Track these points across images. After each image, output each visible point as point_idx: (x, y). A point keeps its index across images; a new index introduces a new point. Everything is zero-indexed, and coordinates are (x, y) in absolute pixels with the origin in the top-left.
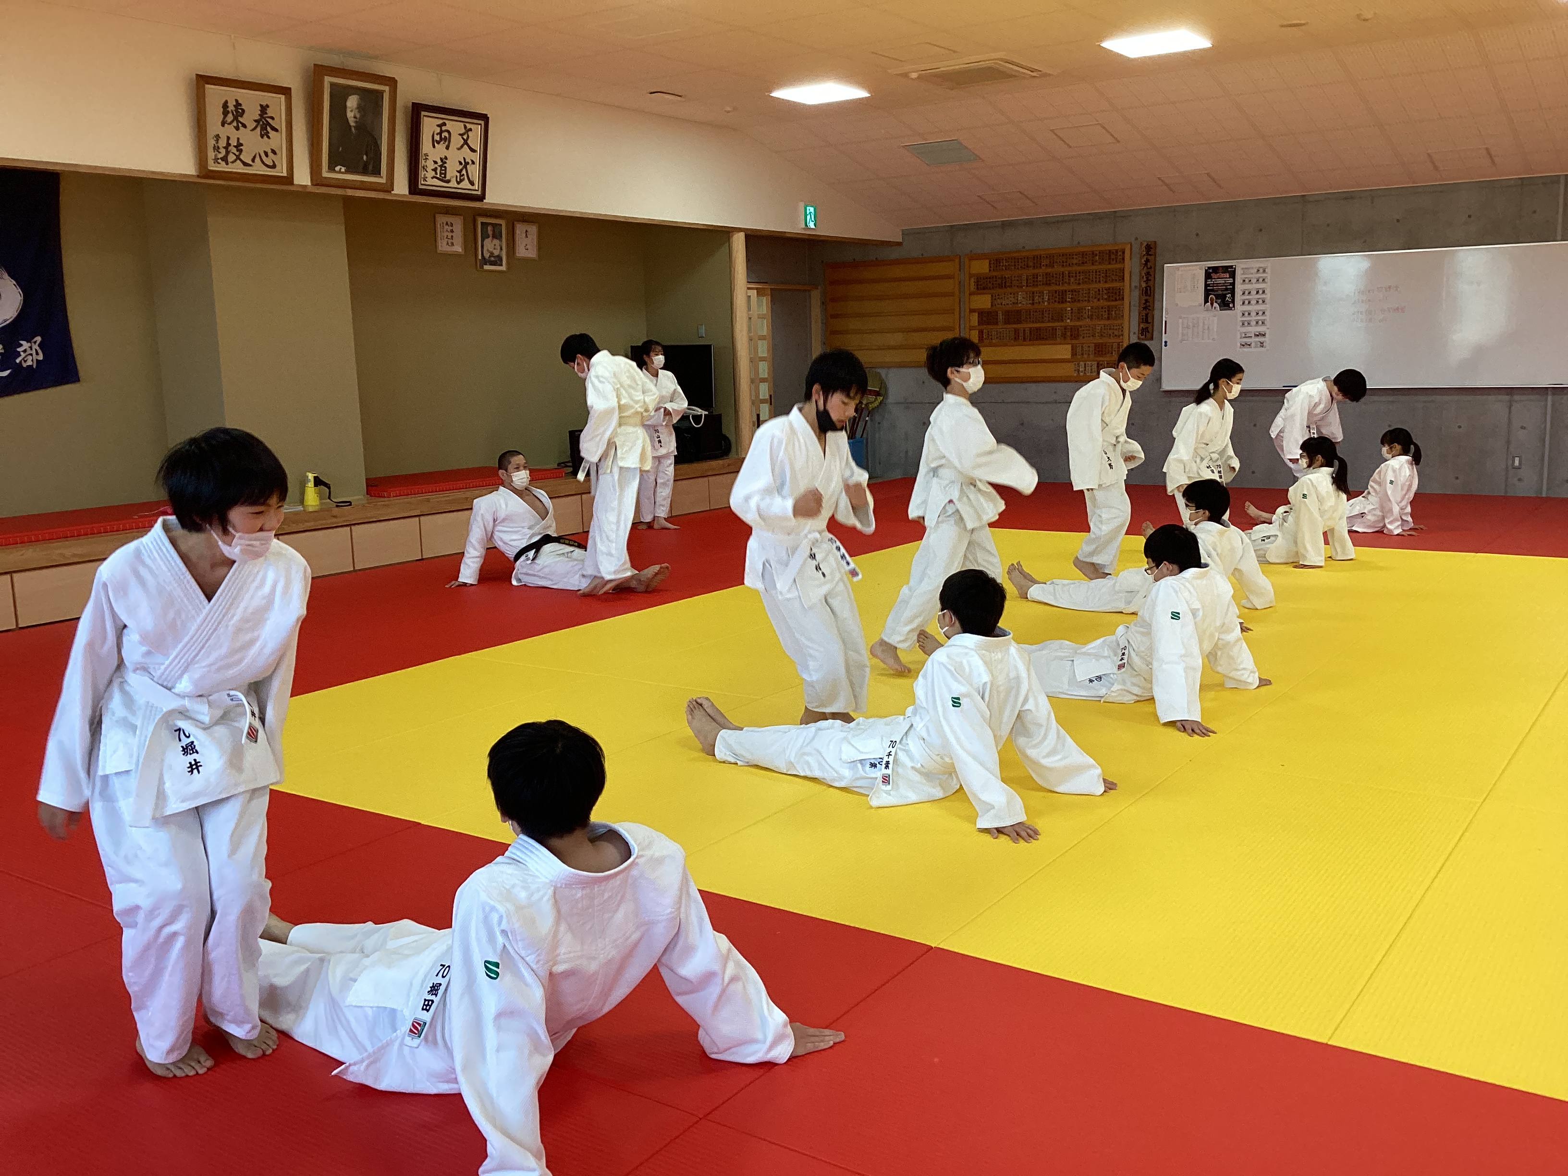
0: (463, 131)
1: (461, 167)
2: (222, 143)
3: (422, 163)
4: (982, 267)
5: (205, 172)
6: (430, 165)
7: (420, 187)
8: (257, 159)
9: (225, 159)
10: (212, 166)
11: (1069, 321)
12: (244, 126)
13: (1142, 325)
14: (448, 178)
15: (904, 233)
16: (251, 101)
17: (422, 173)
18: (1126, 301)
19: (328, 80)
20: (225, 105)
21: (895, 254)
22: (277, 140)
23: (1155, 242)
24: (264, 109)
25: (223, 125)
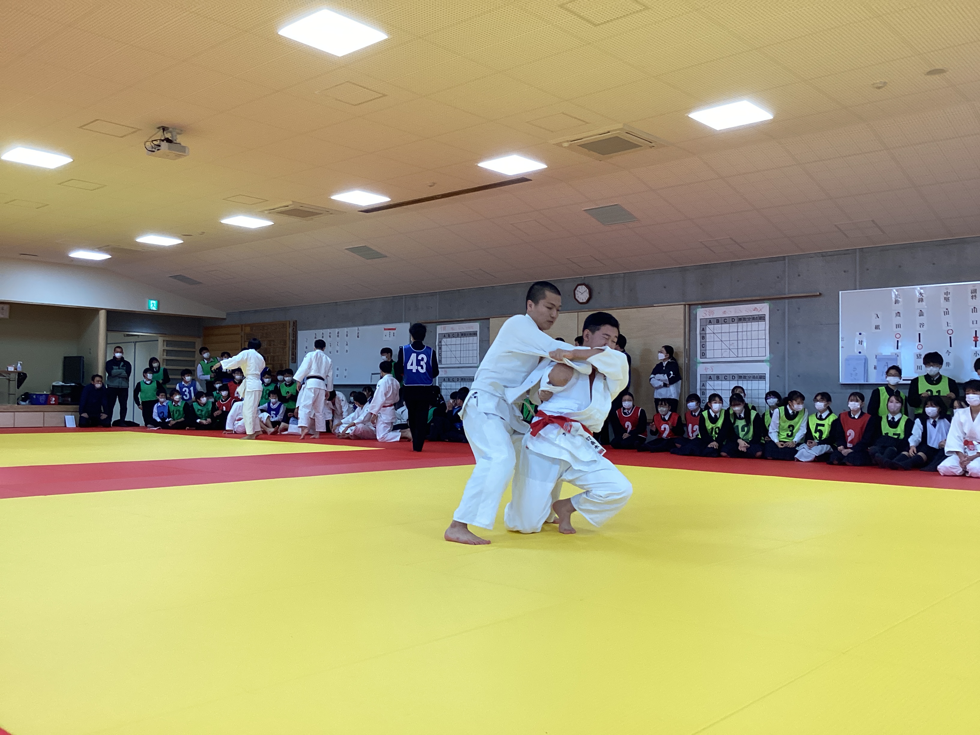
4: (248, 329)
11: (272, 354)
13: (292, 356)
15: (228, 314)
18: (287, 346)
21: (224, 324)
23: (296, 321)
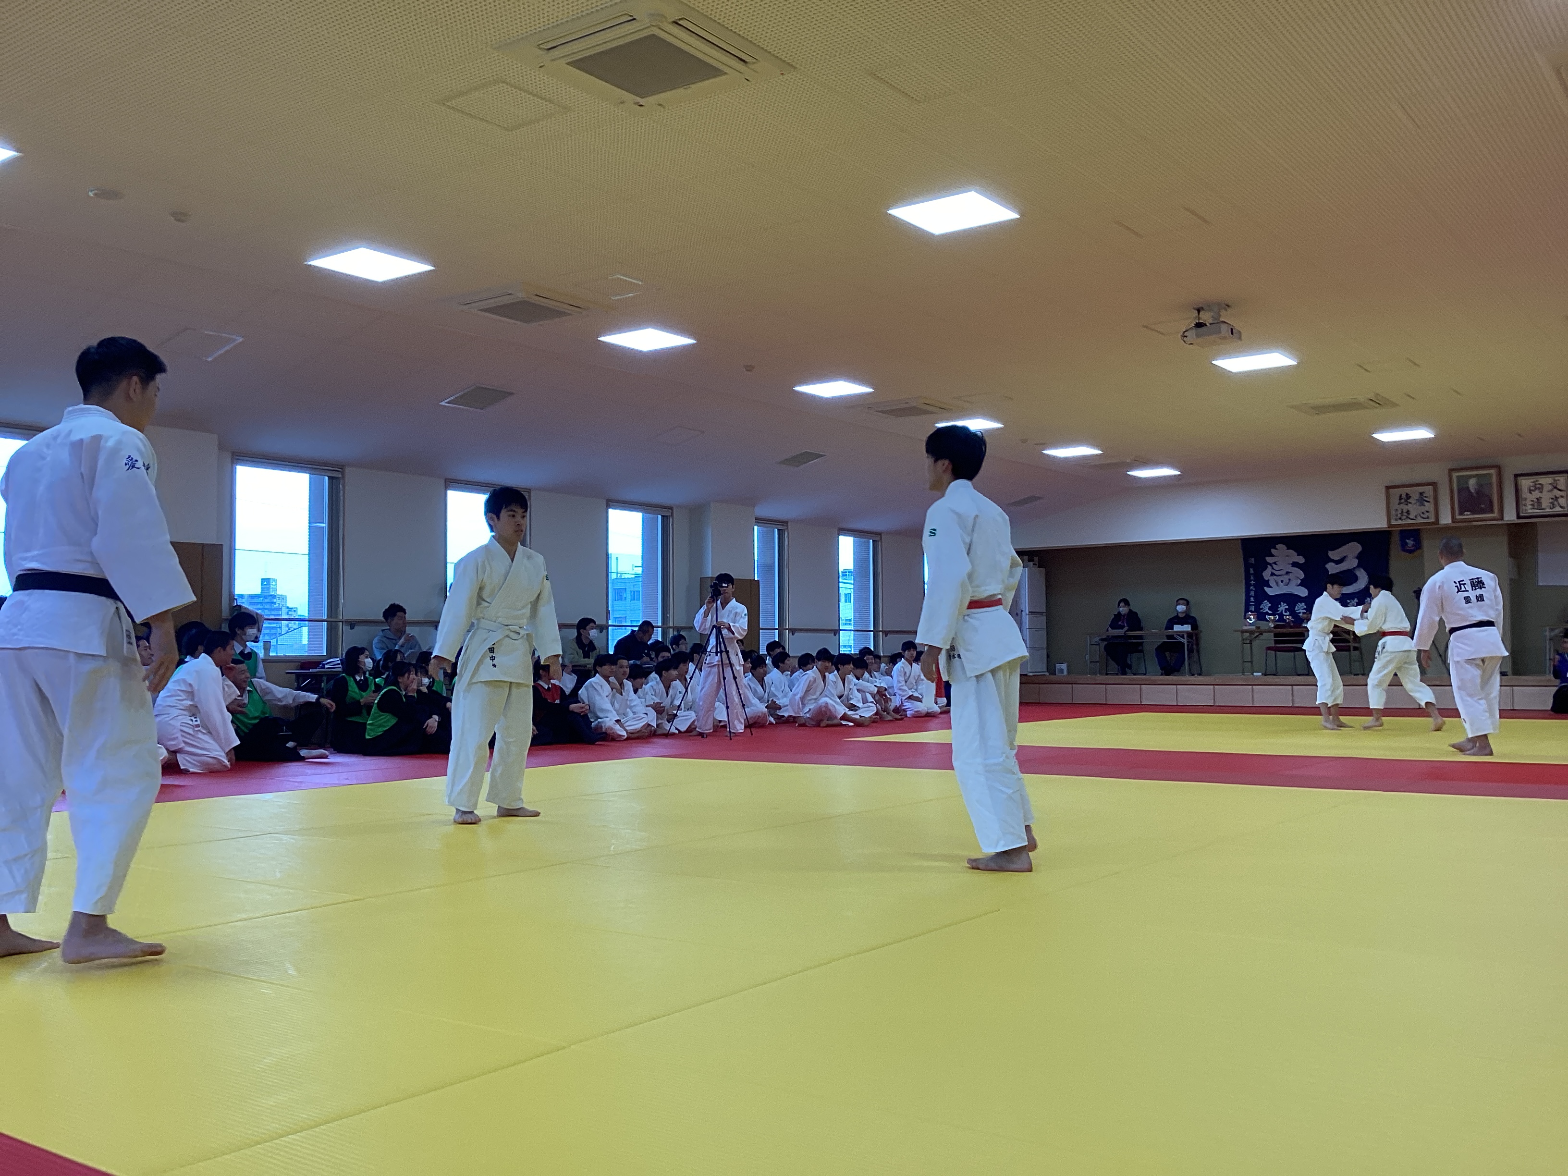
0: (1552, 481)
1: (1551, 500)
2: (1400, 512)
3: (1522, 502)
5: (1390, 526)
6: (1529, 503)
7: (1522, 515)
8: (1419, 517)
9: (1400, 519)
10: (1394, 522)
12: (1410, 503)
14: (1543, 507)
16: (1414, 492)
17: (1522, 508)
19: (1455, 475)
20: (1401, 496)
22: (1429, 506)
24: (1421, 494)
25: (1399, 504)
